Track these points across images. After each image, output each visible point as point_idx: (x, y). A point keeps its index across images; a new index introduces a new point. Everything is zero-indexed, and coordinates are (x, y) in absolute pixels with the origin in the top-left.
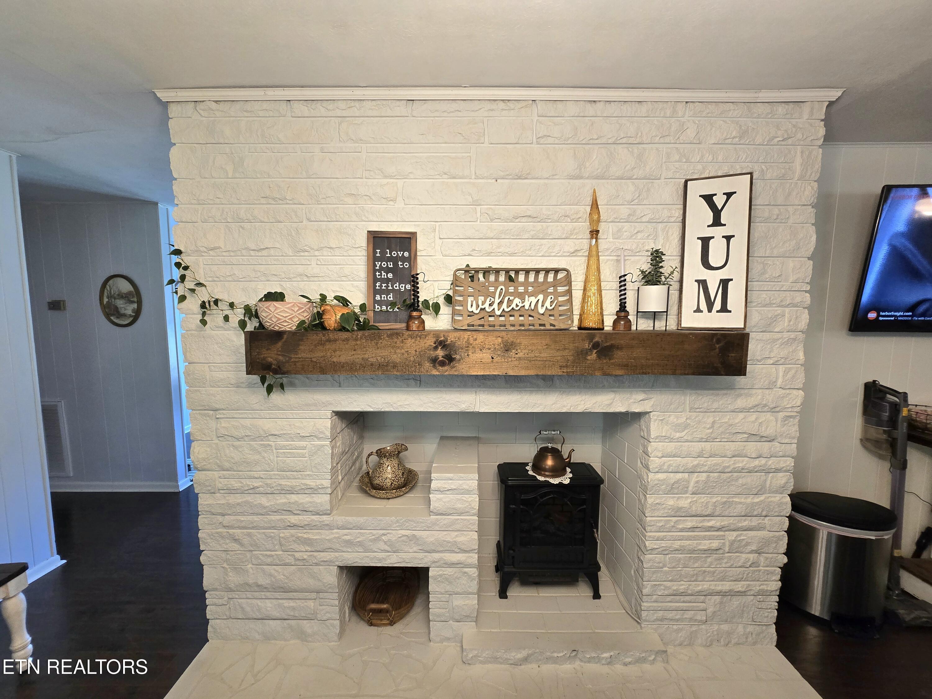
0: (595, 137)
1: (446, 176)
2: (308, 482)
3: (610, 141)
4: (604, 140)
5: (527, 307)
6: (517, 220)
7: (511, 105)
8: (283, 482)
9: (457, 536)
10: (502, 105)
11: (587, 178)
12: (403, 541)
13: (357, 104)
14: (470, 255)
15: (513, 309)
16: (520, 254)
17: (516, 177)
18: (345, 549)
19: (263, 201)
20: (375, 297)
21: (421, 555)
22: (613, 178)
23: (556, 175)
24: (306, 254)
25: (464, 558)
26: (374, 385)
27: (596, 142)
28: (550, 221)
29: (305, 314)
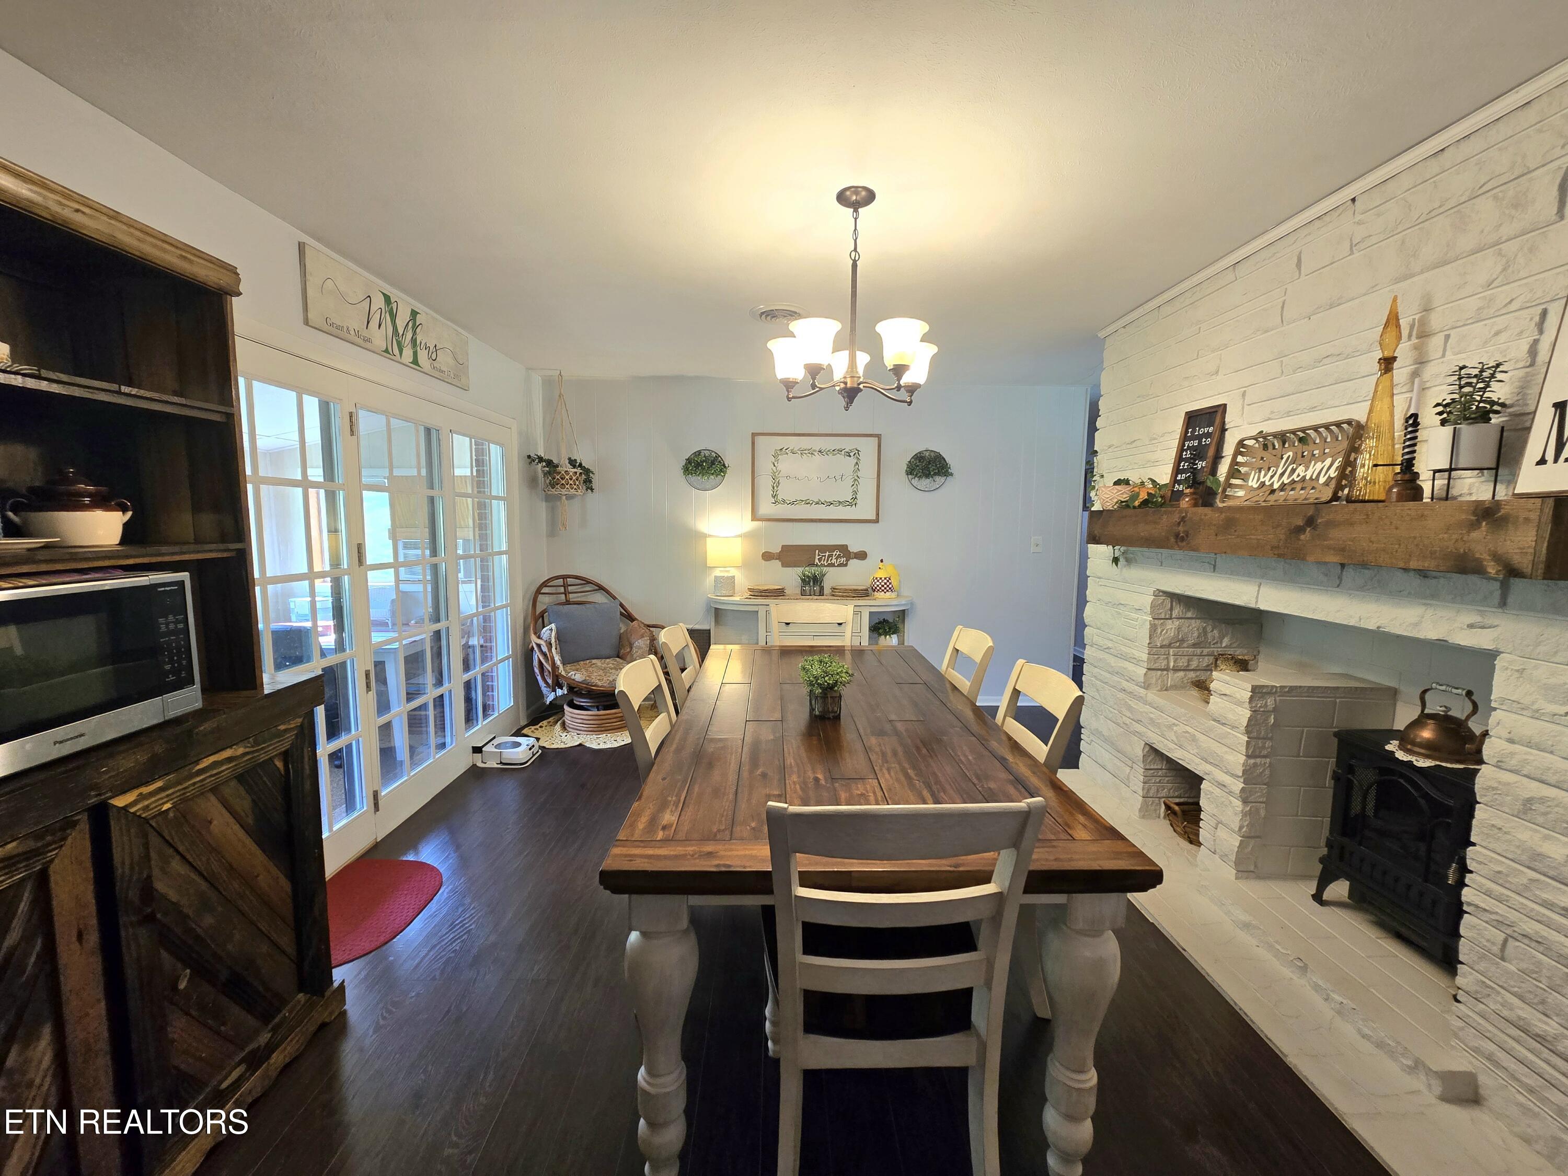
0: (1437, 205)
1: (1259, 333)
2: (1135, 652)
3: (1463, 199)
4: (1452, 203)
5: (1308, 478)
6: (1321, 364)
7: (1327, 218)
8: (1123, 648)
9: (1226, 752)
10: (1318, 224)
11: (1422, 272)
12: (1186, 738)
13: (1198, 288)
14: (1269, 419)
15: (1293, 479)
16: (1320, 408)
17: (1328, 307)
18: (1150, 727)
19: (1138, 400)
20: (1176, 476)
21: (1197, 760)
22: (1464, 255)
23: (1376, 285)
24: (1156, 441)
25: (1229, 782)
26: (1181, 567)
27: (1441, 210)
28: (1359, 353)
29: (1125, 496)
